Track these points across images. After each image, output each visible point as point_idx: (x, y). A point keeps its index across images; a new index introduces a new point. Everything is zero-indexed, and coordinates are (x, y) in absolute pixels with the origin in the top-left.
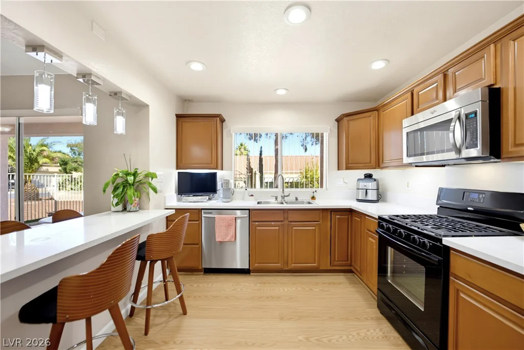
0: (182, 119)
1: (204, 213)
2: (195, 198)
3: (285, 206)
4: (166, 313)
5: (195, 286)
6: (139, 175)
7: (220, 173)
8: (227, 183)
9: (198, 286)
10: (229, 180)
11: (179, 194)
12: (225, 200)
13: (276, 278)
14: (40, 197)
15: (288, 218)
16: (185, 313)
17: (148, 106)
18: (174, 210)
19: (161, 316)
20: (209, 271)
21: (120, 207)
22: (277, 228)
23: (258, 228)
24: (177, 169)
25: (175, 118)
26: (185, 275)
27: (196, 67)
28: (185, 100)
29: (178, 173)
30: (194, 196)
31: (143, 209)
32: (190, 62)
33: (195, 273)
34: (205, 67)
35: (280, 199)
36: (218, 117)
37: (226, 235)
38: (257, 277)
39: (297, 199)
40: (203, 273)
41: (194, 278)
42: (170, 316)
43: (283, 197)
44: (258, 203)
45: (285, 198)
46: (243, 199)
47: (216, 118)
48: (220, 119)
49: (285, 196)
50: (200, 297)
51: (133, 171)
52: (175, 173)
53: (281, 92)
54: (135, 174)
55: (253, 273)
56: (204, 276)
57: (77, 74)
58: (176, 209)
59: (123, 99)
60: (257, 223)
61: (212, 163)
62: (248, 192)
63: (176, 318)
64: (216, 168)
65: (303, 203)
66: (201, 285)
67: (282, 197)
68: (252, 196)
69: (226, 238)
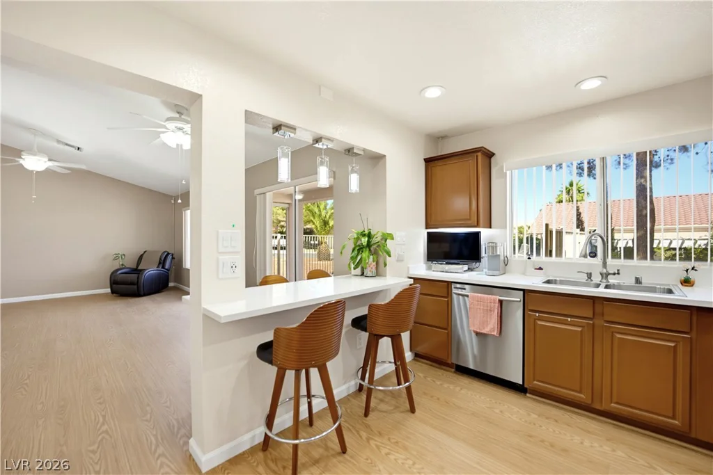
0: (432, 164)
1: (455, 288)
2: (448, 267)
3: (602, 292)
4: (393, 402)
5: (439, 383)
6: (376, 236)
7: (485, 234)
8: (493, 247)
9: (441, 384)
10: (496, 243)
11: (428, 260)
12: (491, 273)
13: (574, 416)
14: (331, 258)
15: (603, 315)
16: (413, 410)
17: (385, 156)
18: (412, 280)
19: (387, 403)
20: (463, 371)
21: (358, 271)
22: (579, 329)
23: (539, 323)
24: (427, 228)
25: (423, 163)
26: (431, 365)
27: (433, 93)
28: (438, 138)
29: (428, 233)
30: (447, 263)
31: (380, 276)
32: (424, 89)
33: (444, 367)
34: (443, 89)
35: (596, 278)
36: (478, 151)
37: (484, 323)
38: (538, 404)
39: (638, 281)
40: (453, 370)
41: (440, 373)
42: (397, 407)
43: (605, 276)
44: (548, 282)
45: (609, 277)
46: (524, 274)
47: (475, 155)
48: (482, 154)
49: (608, 274)
50: (438, 399)
51: (367, 232)
52: (423, 233)
53: (592, 84)
54: (369, 236)
55: (530, 393)
56: (455, 375)
57: (313, 140)
58: (415, 279)
59: (357, 154)
60: (537, 314)
61: (470, 219)
62: (534, 262)
63: (402, 412)
64: (477, 226)
65: (652, 289)
66: (446, 385)
67: (601, 274)
68: (540, 269)
69: (484, 328)
